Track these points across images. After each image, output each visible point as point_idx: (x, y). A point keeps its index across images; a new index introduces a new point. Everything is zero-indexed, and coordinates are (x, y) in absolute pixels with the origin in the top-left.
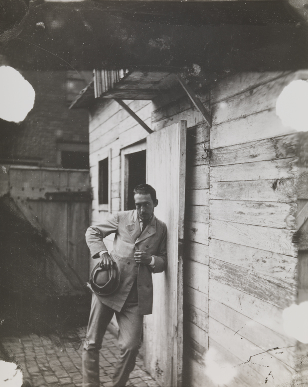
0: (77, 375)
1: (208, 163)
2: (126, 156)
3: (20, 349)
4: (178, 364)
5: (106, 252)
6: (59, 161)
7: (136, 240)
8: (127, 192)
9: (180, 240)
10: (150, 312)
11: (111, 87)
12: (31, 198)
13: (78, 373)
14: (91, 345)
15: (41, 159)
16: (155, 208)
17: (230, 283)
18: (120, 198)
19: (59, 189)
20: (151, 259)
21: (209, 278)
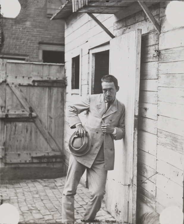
0: (57, 213)
1: (158, 60)
2: (93, 54)
3: (13, 193)
4: (133, 206)
5: (81, 124)
6: (41, 57)
7: (102, 115)
8: (93, 80)
9: (135, 116)
10: (112, 168)
11: (85, 4)
12: (21, 84)
13: (56, 212)
14: (69, 191)
15: (27, 56)
16: (117, 92)
17: (173, 148)
18: (88, 84)
19: (42, 78)
20: (114, 130)
21: (157, 144)
